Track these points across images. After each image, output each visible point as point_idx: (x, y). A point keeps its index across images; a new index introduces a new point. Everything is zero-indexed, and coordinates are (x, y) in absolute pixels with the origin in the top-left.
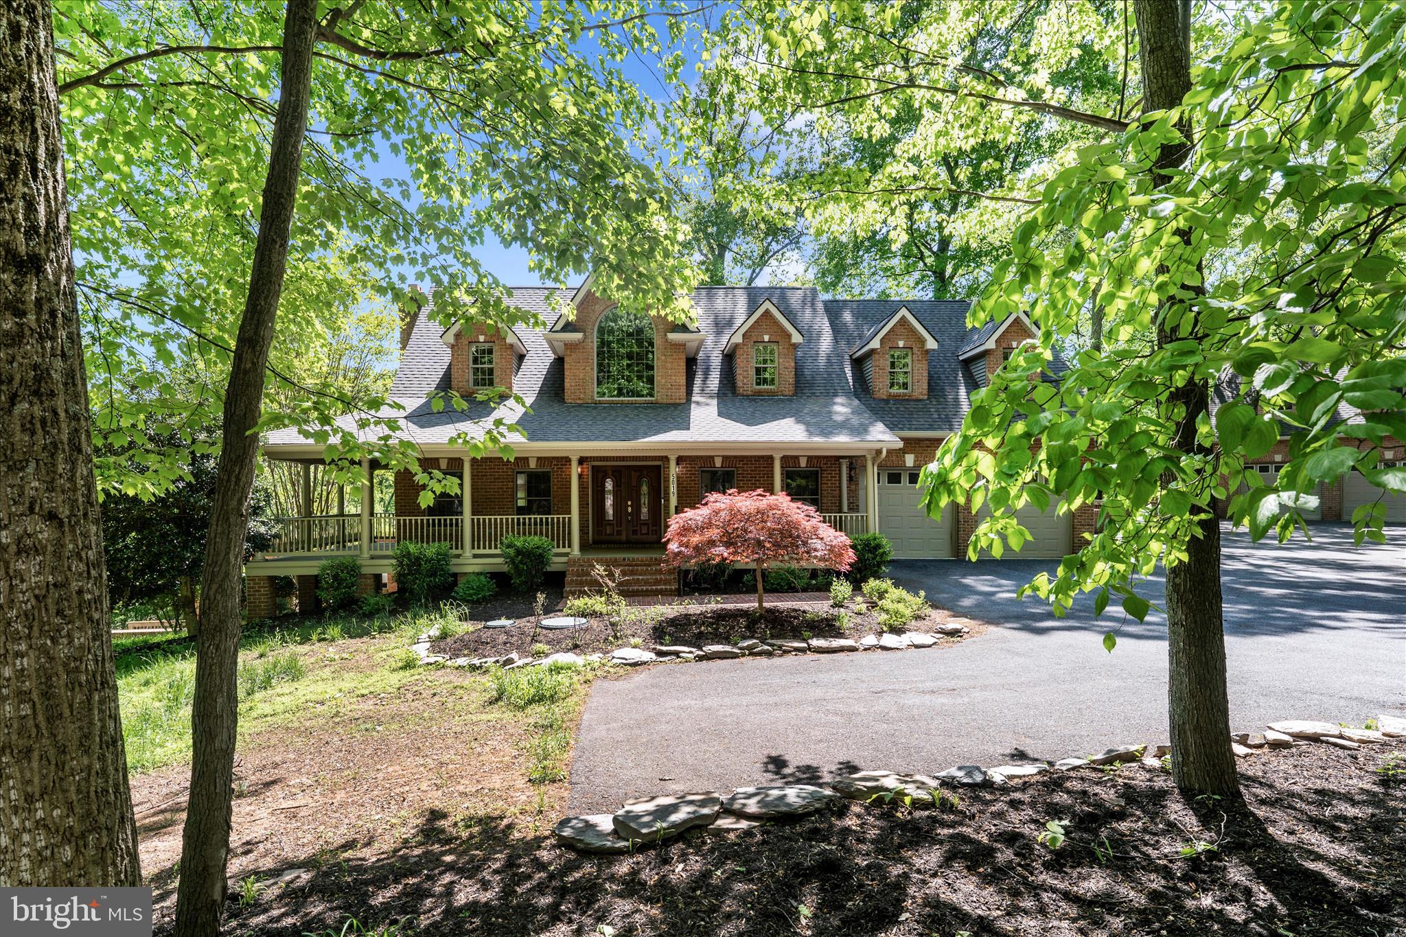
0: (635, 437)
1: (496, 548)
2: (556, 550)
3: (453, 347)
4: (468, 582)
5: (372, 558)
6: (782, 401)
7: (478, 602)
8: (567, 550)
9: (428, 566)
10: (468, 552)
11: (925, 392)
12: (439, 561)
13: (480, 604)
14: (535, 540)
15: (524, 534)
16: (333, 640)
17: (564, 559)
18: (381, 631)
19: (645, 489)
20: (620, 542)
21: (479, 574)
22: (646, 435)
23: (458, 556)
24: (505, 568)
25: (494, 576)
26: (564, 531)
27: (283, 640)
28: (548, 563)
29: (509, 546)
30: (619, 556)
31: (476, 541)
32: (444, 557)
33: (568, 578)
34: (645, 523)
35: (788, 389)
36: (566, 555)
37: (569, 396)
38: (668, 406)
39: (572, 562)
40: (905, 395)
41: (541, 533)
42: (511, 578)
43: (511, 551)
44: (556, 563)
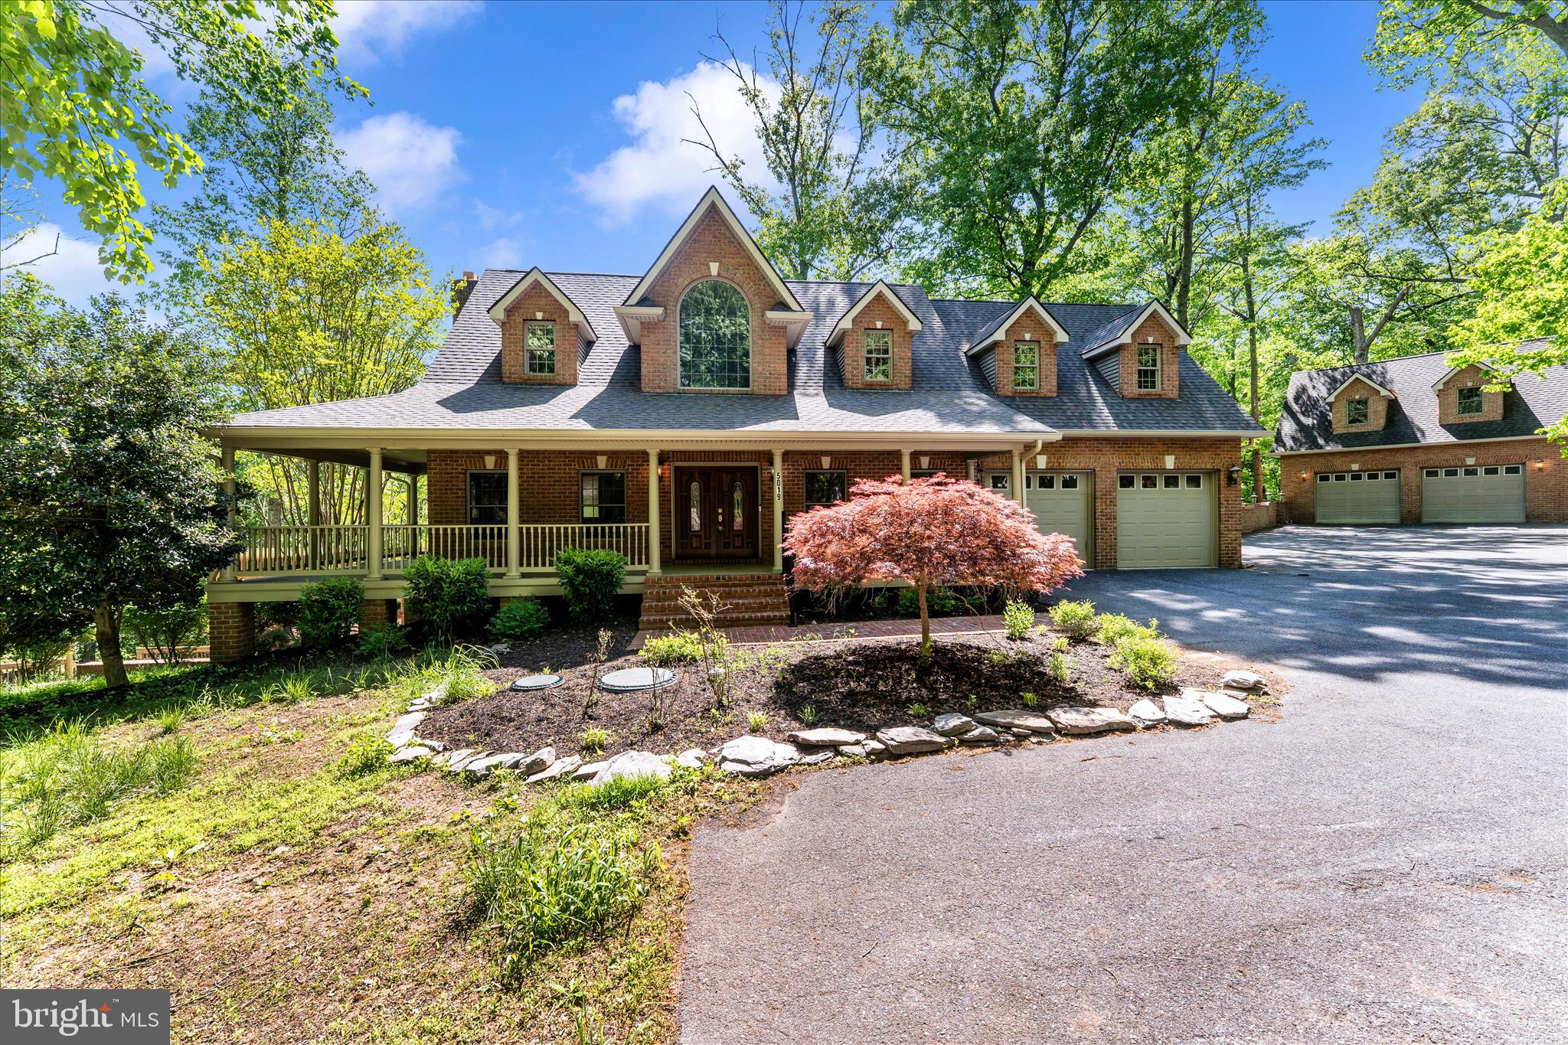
0: (732, 425)
1: (551, 564)
2: (629, 568)
3: (503, 325)
4: (510, 610)
5: (386, 578)
6: (900, 394)
7: (522, 637)
8: (644, 567)
9: (454, 590)
10: (514, 569)
11: (1055, 389)
12: (468, 583)
13: (526, 639)
14: (600, 555)
15: (589, 548)
16: (294, 701)
17: (640, 579)
18: (370, 684)
19: (738, 496)
20: (707, 557)
21: (526, 599)
22: (744, 424)
23: (500, 576)
24: (562, 591)
25: (546, 601)
26: (640, 544)
27: (215, 702)
28: (618, 584)
29: (567, 562)
30: (712, 574)
31: (526, 556)
32: (479, 578)
33: (646, 604)
34: (739, 534)
35: (905, 383)
36: (643, 573)
37: (646, 385)
38: (766, 397)
39: (650, 583)
40: (1032, 392)
41: (611, 547)
42: (568, 605)
43: (569, 569)
44: (630, 584)
